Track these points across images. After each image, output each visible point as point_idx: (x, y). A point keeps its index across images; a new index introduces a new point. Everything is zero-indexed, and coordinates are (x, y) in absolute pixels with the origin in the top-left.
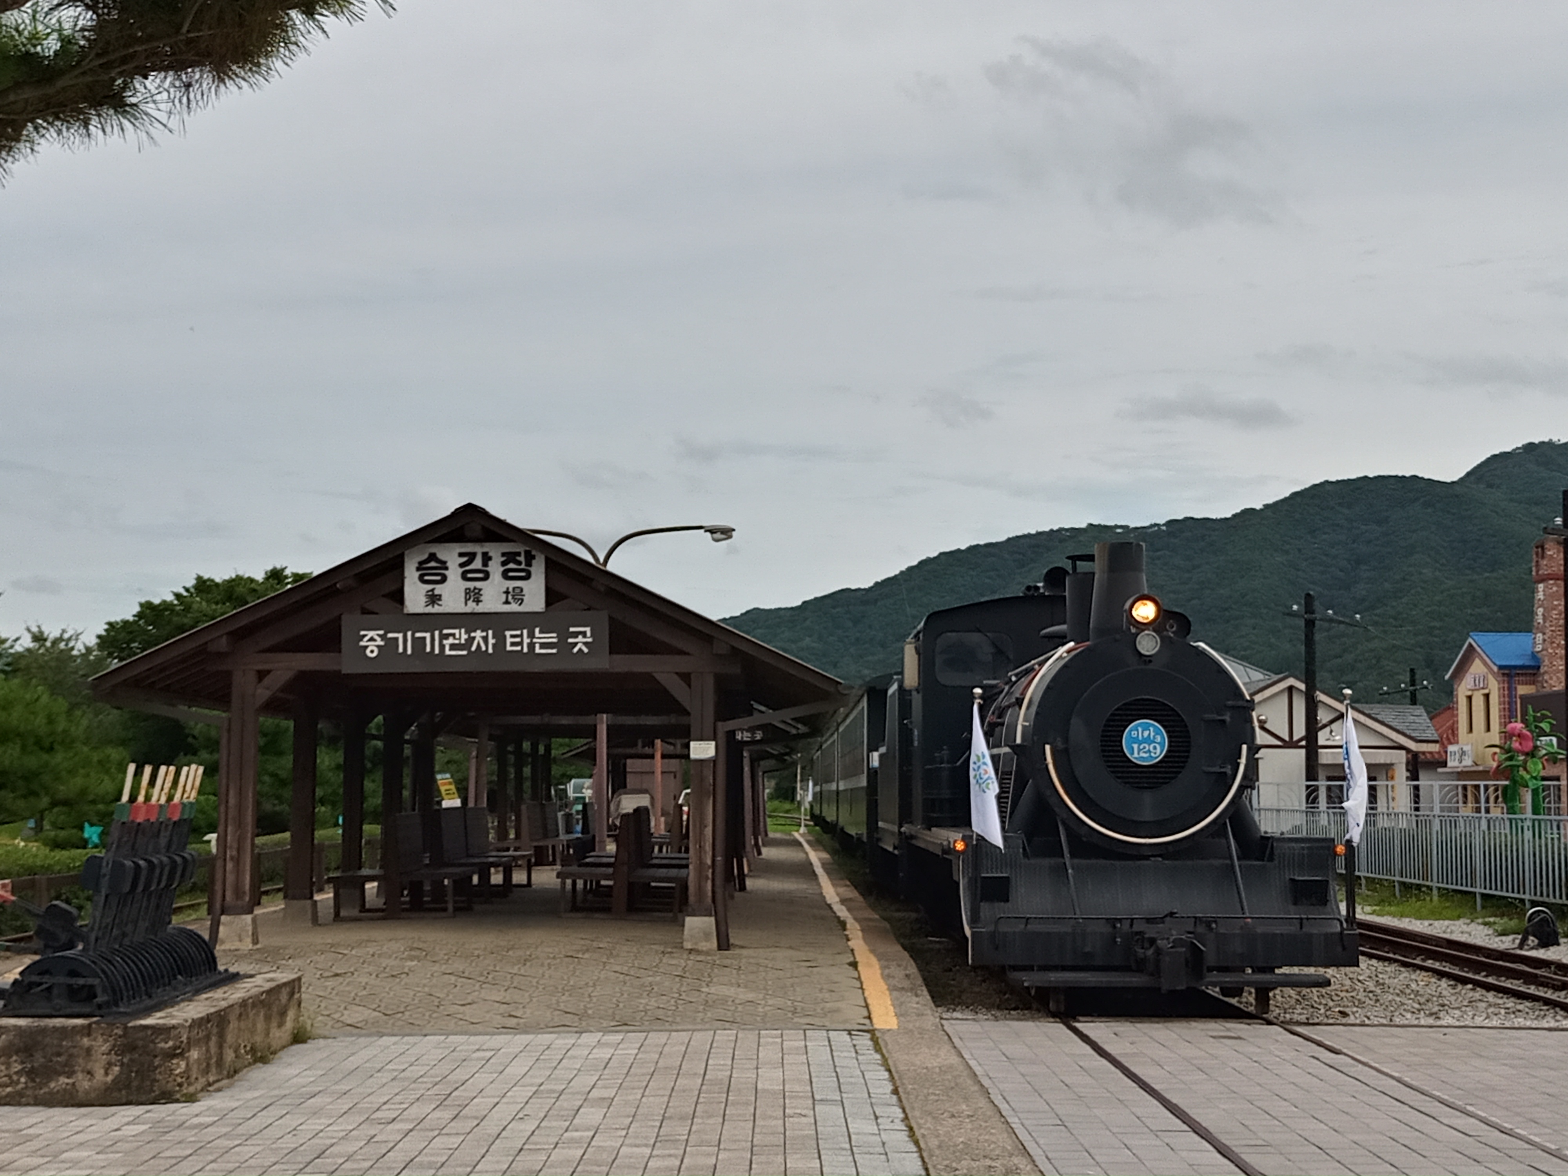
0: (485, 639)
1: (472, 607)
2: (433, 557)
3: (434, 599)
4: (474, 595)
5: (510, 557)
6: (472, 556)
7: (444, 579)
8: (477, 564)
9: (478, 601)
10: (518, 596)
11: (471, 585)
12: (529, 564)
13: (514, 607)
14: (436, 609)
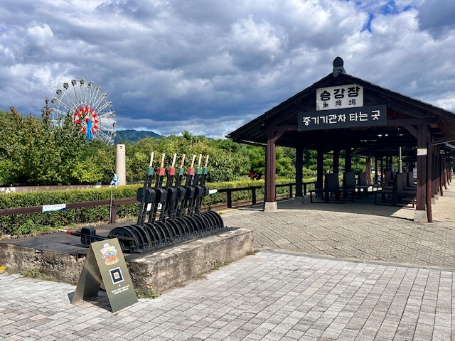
0: (343, 117)
1: (338, 107)
2: (325, 92)
3: (326, 105)
4: (339, 103)
5: (351, 89)
6: (338, 90)
7: (329, 98)
8: (340, 93)
9: (340, 105)
10: (354, 102)
11: (338, 100)
12: (357, 91)
13: (352, 106)
14: (327, 109)
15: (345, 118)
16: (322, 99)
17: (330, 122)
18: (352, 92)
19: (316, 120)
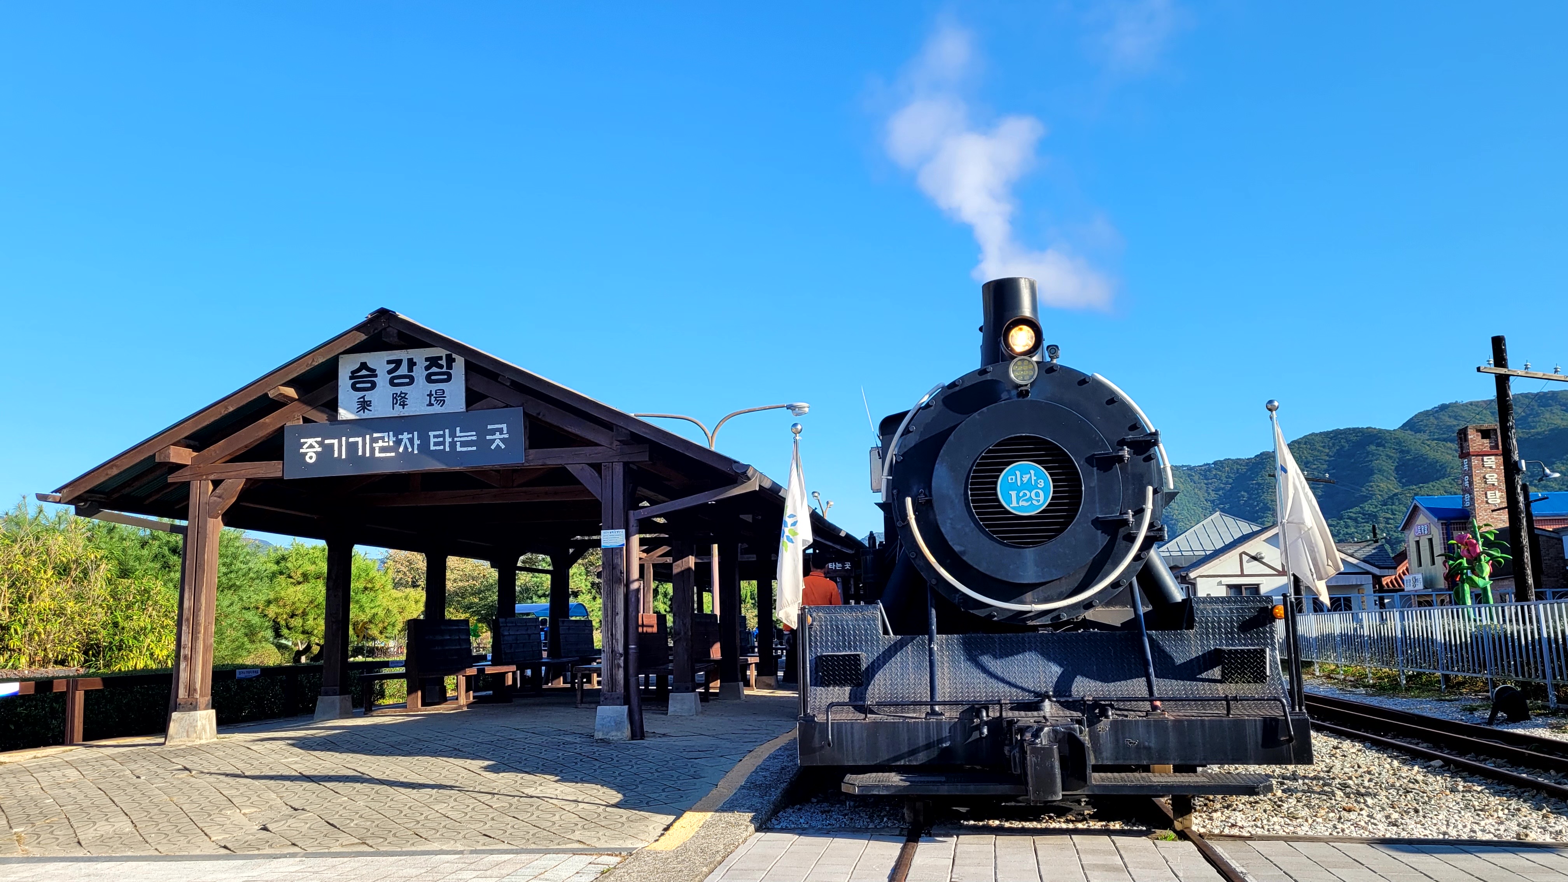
0: (411, 441)
1: (398, 411)
2: (364, 366)
3: (364, 405)
4: (400, 400)
5: (433, 361)
6: (398, 363)
7: (374, 385)
8: (403, 370)
9: (403, 405)
10: (440, 398)
11: (398, 390)
12: (449, 366)
13: (437, 409)
14: (367, 415)
15: (417, 442)
16: (354, 387)
17: (377, 454)
18: (434, 369)
19: (339, 447)
